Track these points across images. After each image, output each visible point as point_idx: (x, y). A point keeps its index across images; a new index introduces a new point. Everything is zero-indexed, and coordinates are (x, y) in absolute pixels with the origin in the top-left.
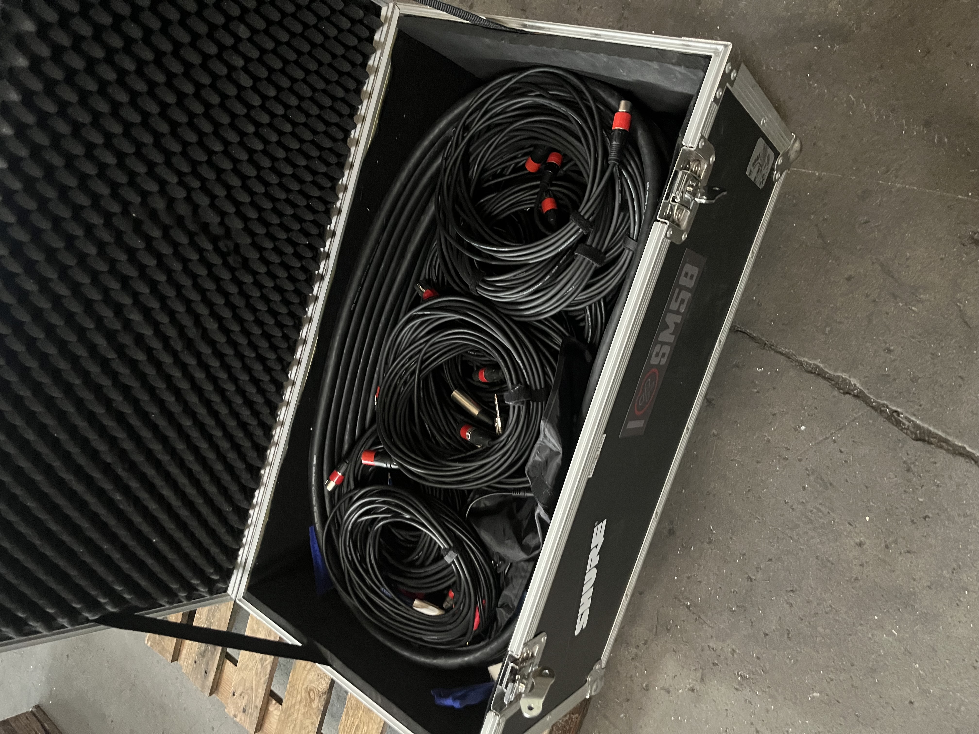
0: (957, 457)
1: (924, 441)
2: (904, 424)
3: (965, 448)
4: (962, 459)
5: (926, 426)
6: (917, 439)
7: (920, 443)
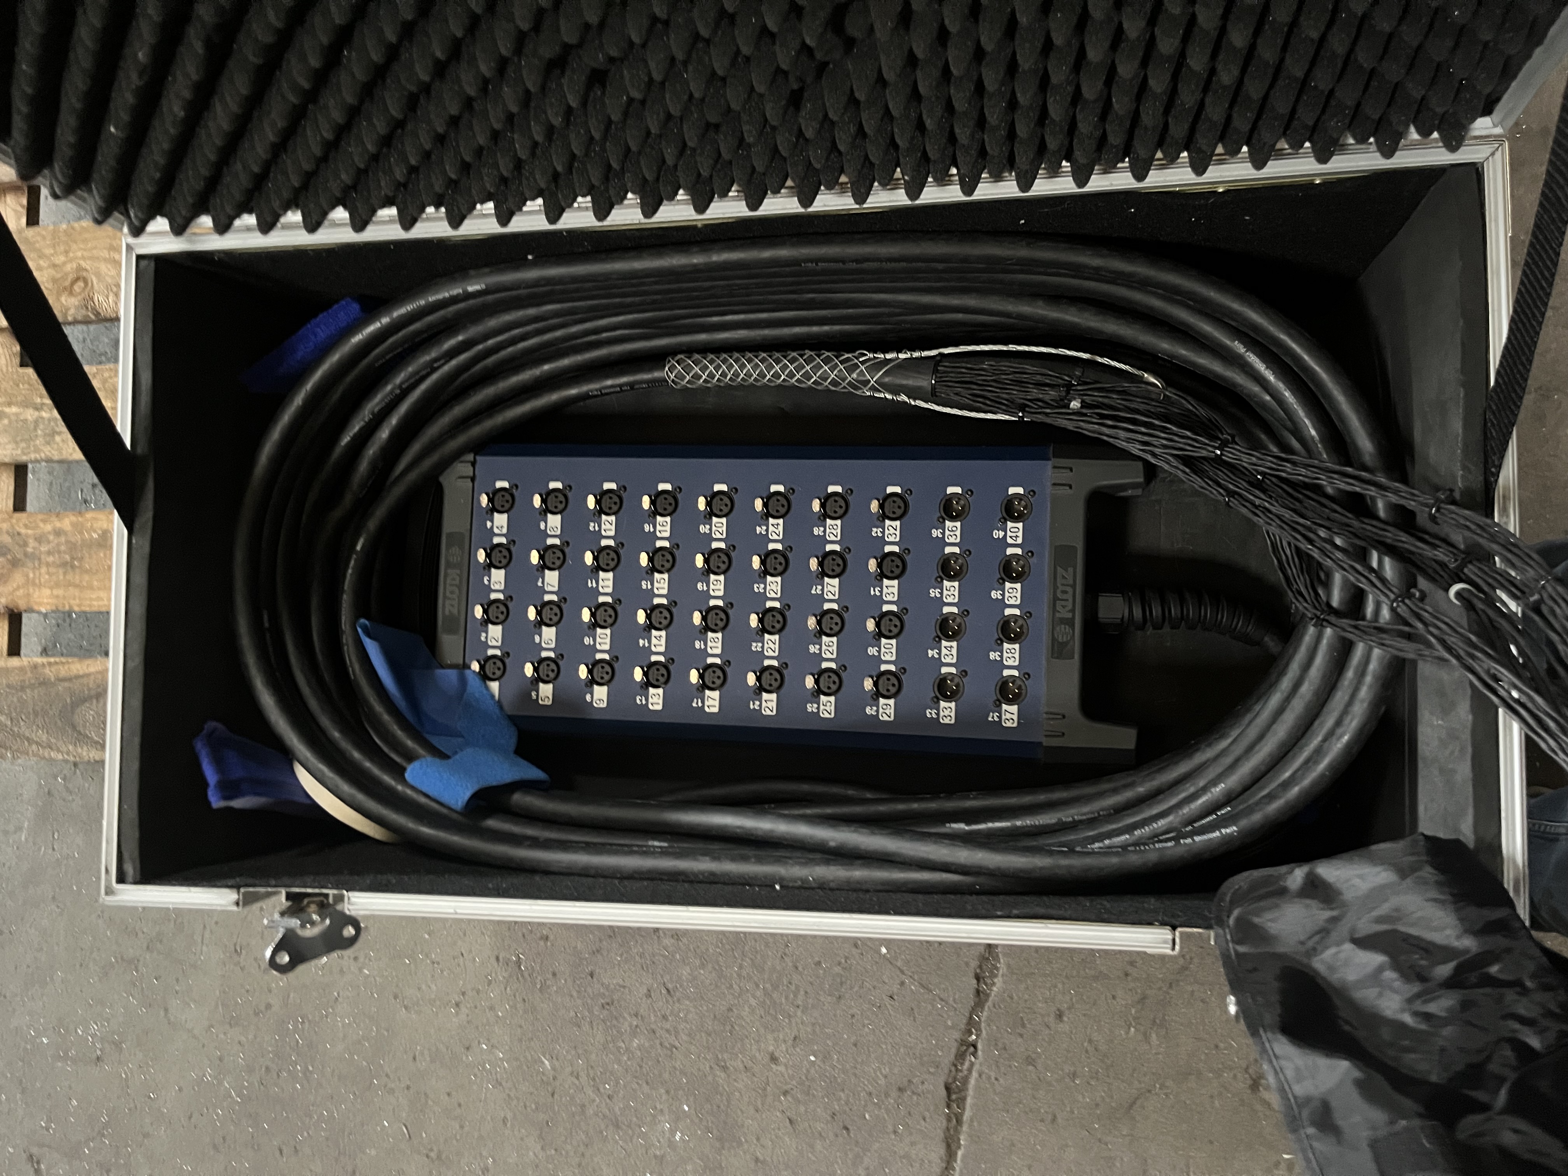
0: (944, 1144)
1: (949, 1096)
2: (962, 1064)
3: (959, 1148)
4: (942, 1151)
5: (971, 1092)
6: (948, 1088)
7: (944, 1093)
